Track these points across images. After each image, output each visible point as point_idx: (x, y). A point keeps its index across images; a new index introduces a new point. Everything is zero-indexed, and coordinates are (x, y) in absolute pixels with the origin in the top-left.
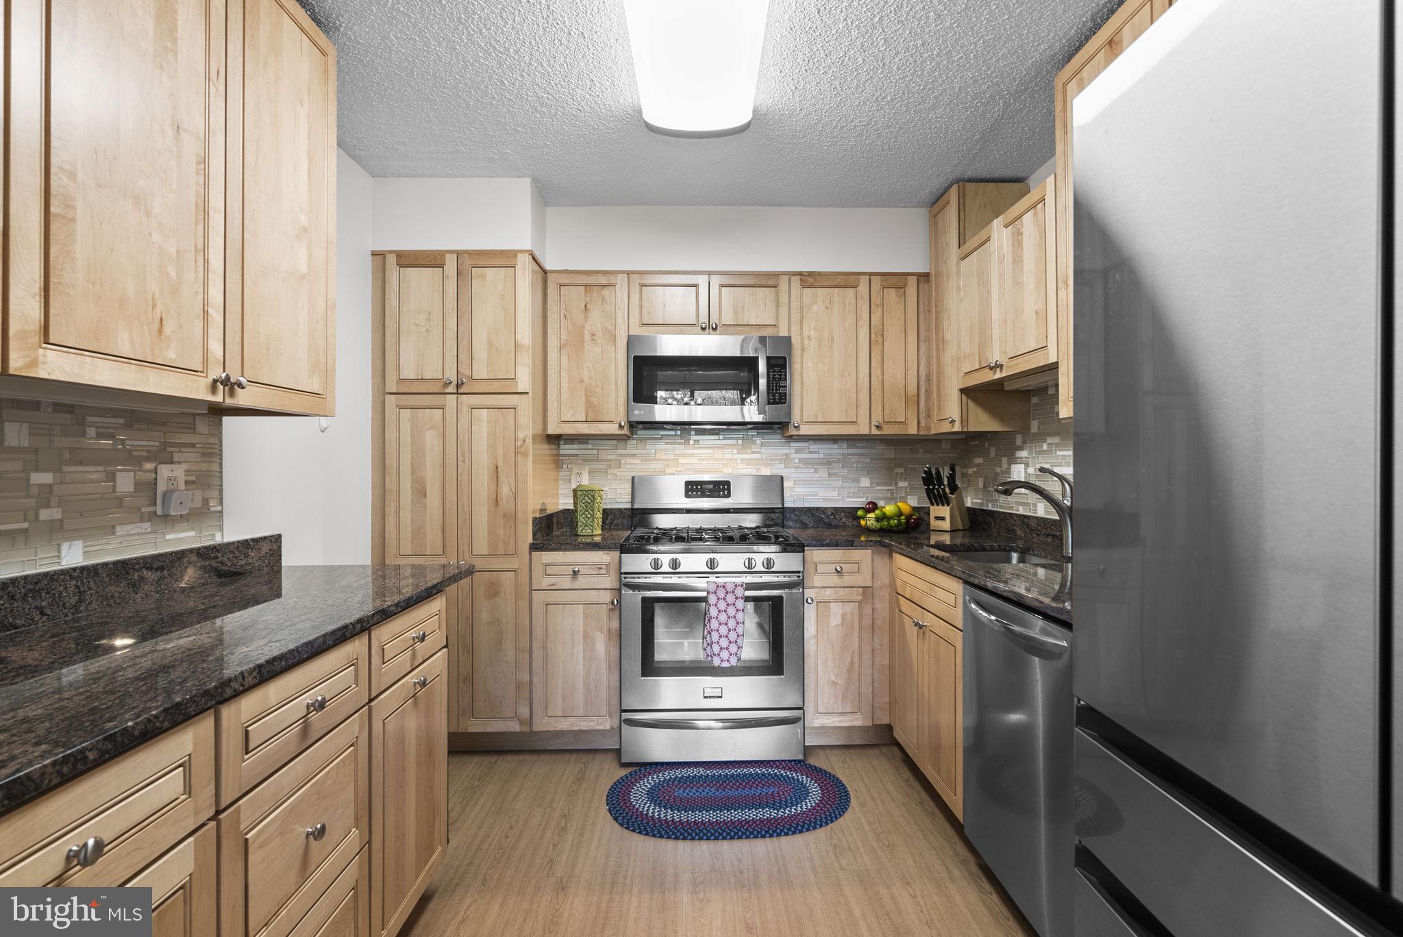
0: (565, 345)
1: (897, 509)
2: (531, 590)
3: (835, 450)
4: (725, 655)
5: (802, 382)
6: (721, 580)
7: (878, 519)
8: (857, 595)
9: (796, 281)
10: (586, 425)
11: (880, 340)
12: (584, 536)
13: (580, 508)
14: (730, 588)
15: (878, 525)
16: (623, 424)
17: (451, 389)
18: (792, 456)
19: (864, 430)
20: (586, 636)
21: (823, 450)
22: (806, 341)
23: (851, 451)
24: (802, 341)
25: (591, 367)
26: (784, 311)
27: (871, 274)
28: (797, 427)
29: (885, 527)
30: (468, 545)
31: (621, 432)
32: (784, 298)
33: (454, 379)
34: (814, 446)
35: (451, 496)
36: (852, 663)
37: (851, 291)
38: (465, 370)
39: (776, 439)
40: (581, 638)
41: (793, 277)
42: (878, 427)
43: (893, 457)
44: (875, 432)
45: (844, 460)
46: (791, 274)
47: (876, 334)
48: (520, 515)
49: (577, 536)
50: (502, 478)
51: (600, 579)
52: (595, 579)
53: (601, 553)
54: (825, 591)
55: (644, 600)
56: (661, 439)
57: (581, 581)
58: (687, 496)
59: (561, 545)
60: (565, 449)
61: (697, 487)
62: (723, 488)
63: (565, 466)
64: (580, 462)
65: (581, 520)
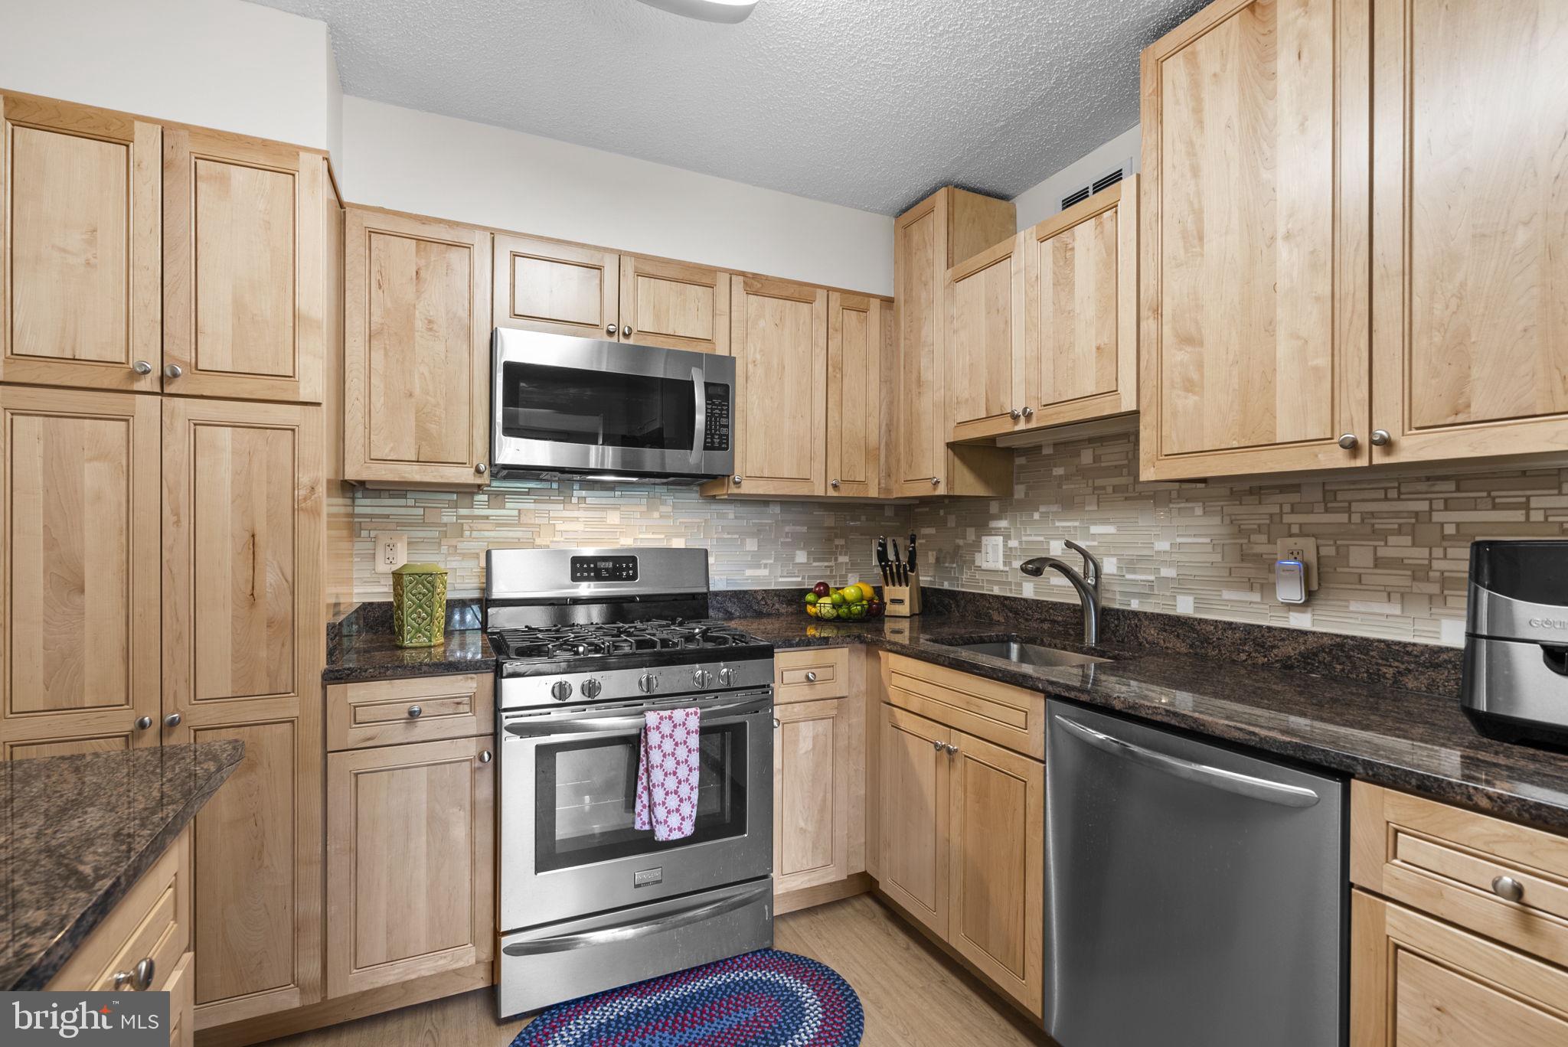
0: (380, 332)
1: (859, 593)
2: (326, 753)
5: (746, 422)
7: (834, 606)
8: (830, 709)
9: (738, 282)
10: (416, 467)
11: (839, 376)
12: (415, 648)
13: (407, 603)
15: (835, 614)
16: (482, 467)
17: (148, 383)
19: (819, 491)
20: (432, 818)
22: (750, 366)
24: (746, 365)
25: (427, 374)
26: (723, 322)
27: (829, 289)
28: (738, 484)
29: (844, 615)
30: (188, 681)
31: (479, 481)
32: (723, 305)
33: (154, 365)
35: (146, 588)
36: (824, 800)
37: (805, 307)
38: (180, 351)
40: (424, 822)
41: (734, 278)
42: (835, 486)
43: (833, 524)
44: (831, 493)
46: (732, 273)
47: (834, 367)
48: (302, 622)
49: (402, 648)
50: (265, 554)
51: (458, 720)
52: (449, 722)
53: (460, 677)
54: (793, 708)
55: (540, 749)
56: (528, 494)
57: (424, 728)
58: (574, 578)
59: (387, 669)
60: (365, 506)
61: (589, 566)
62: (627, 566)
63: (364, 533)
64: (393, 526)
65: (410, 622)
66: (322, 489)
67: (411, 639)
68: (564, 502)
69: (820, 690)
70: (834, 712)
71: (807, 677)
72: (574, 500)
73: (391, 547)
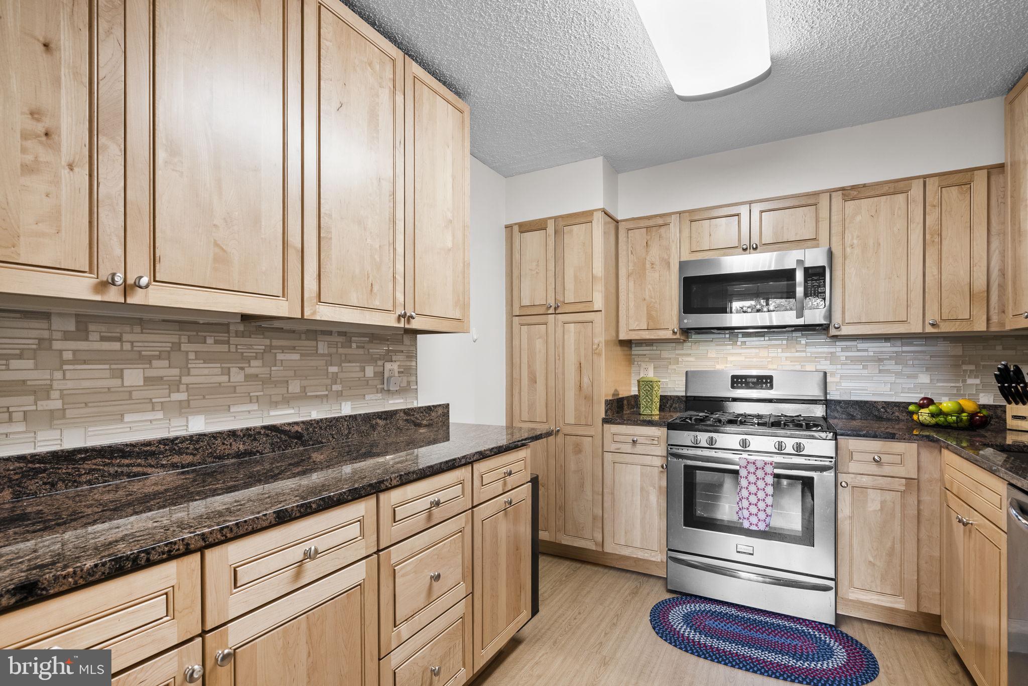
0: (632, 274)
1: (958, 406)
2: (603, 452)
3: (886, 347)
4: (754, 520)
5: (844, 287)
6: (752, 458)
8: (900, 485)
9: (837, 198)
10: (647, 332)
11: (937, 239)
12: (645, 415)
13: (642, 394)
14: (759, 465)
15: (934, 421)
16: (676, 330)
17: (551, 311)
18: (838, 354)
19: (916, 327)
20: (642, 489)
21: (873, 348)
22: (848, 250)
23: (905, 349)
24: (844, 249)
25: (651, 289)
26: (825, 226)
27: (926, 177)
28: (837, 329)
29: (940, 423)
30: (562, 417)
31: (675, 337)
32: (824, 213)
33: (553, 304)
34: (862, 345)
35: (551, 383)
36: (893, 548)
37: (901, 198)
38: (561, 298)
39: (822, 339)
40: (639, 489)
41: (834, 194)
42: (933, 325)
43: (960, 353)
44: (929, 329)
45: (897, 358)
46: (831, 192)
47: (932, 236)
48: (595, 398)
49: (640, 414)
50: (584, 371)
51: (653, 447)
52: (649, 448)
53: (654, 428)
54: (862, 478)
55: (686, 467)
56: (712, 341)
57: (639, 449)
58: (733, 387)
59: (625, 420)
60: (636, 351)
61: (742, 380)
62: (766, 381)
63: (636, 363)
64: (647, 359)
65: (643, 403)
66: (602, 346)
67: (644, 410)
68: (732, 345)
69: (887, 470)
70: (903, 488)
71: (874, 459)
72: (739, 343)
73: (646, 369)
